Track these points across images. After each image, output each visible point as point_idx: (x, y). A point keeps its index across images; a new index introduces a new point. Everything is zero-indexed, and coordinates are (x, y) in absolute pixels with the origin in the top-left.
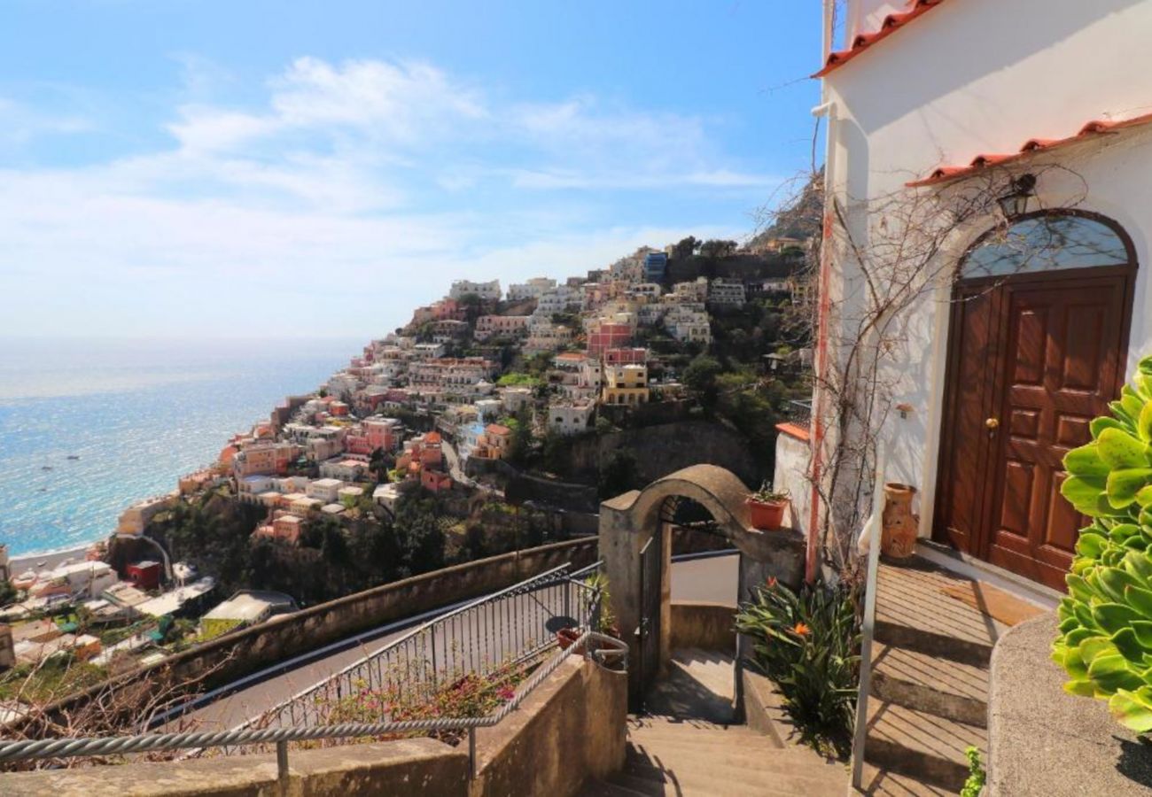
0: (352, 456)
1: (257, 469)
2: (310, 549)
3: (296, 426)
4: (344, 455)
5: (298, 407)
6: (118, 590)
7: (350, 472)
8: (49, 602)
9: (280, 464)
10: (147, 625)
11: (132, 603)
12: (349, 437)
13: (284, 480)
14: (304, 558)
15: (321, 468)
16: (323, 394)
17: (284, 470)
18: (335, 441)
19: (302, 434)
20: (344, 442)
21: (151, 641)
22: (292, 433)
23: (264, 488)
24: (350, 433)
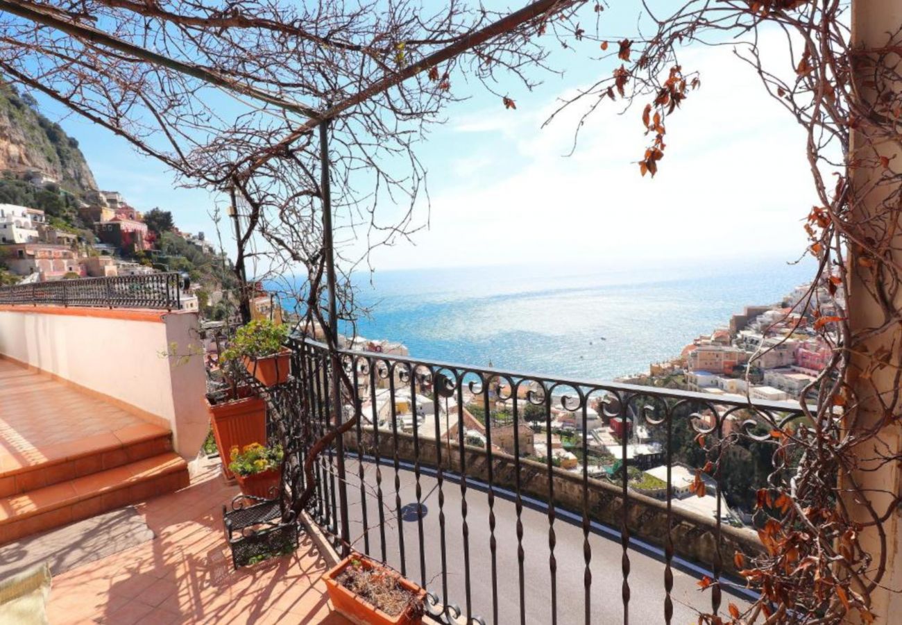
0: (802, 369)
1: (706, 367)
2: (741, 448)
3: (748, 333)
4: (793, 367)
5: (755, 316)
6: (600, 432)
7: (796, 385)
8: (563, 426)
9: (727, 366)
10: (608, 462)
11: (606, 443)
12: (801, 350)
13: (728, 380)
14: (735, 454)
15: (766, 376)
16: (784, 305)
17: (730, 371)
18: (784, 352)
19: (752, 341)
20: (795, 355)
21: (606, 472)
22: (745, 339)
23: (709, 383)
24: (804, 346)
